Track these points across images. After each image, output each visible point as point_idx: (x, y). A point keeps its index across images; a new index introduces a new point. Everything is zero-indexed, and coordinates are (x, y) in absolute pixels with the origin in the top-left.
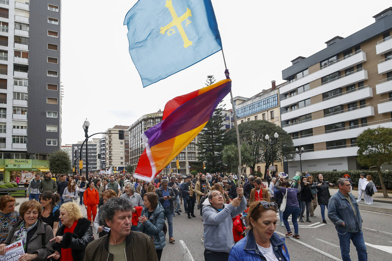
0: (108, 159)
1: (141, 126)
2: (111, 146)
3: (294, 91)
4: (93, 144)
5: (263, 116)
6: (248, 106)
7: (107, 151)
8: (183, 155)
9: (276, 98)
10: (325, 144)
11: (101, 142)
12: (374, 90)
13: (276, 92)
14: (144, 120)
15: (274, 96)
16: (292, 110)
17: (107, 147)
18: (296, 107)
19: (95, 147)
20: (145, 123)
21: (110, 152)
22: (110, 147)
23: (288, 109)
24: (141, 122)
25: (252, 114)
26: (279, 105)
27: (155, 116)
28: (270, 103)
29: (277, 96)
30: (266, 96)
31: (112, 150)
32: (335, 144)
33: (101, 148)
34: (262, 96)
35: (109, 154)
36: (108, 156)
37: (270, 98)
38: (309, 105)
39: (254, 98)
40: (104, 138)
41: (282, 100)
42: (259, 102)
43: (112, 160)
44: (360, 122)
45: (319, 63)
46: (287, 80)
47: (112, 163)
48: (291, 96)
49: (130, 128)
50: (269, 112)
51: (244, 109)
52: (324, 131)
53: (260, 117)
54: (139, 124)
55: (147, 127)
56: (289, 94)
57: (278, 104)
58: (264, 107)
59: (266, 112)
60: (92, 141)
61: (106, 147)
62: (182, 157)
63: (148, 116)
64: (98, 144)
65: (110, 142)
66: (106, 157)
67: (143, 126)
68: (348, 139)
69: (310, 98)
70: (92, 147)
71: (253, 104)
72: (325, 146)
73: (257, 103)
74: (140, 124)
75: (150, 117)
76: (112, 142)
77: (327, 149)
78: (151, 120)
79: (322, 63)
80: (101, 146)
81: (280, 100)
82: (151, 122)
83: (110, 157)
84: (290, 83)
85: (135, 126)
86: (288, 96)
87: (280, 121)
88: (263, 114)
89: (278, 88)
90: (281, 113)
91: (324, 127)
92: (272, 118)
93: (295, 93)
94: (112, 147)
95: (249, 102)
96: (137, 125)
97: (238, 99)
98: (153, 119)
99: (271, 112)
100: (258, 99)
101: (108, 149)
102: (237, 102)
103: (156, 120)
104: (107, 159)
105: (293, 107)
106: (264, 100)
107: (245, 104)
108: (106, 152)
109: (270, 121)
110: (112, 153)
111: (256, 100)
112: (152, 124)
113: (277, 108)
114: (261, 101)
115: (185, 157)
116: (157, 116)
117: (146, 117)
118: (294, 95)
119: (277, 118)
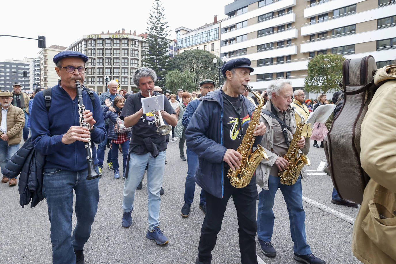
0: (43, 81)
1: (81, 47)
2: (47, 66)
3: (233, 27)
4: (25, 63)
5: (205, 48)
6: (192, 37)
7: (42, 72)
8: (126, 80)
9: (218, 31)
10: (256, 76)
11: (34, 62)
12: (299, 32)
13: (217, 25)
14: (85, 40)
15: (216, 29)
16: (230, 44)
17: (42, 67)
18: (234, 41)
19: (27, 67)
20: (85, 44)
21: (45, 73)
22: (45, 67)
23: (227, 43)
24: (81, 43)
25: (195, 45)
26: (219, 39)
27: (97, 37)
28: (212, 36)
29: (219, 30)
30: (209, 29)
31: (48, 71)
32: (263, 77)
33: (34, 69)
34: (205, 29)
35: (44, 75)
36: (42, 78)
37: (212, 31)
38: (245, 40)
39: (197, 30)
40: (38, 58)
41: (223, 33)
42: (202, 34)
43: (48, 82)
44: (285, 59)
45: (257, 2)
46: (229, 15)
47: (47, 85)
48: (230, 31)
49: (68, 48)
50: (210, 44)
51: (187, 40)
52: (256, 64)
53: (202, 48)
54: (78, 44)
55: (88, 48)
56: (229, 29)
57: (219, 37)
58: (206, 39)
59: (207, 44)
60: (24, 60)
61: (40, 67)
62: (124, 82)
63: (89, 36)
64: (31, 64)
65: (45, 62)
66: (40, 78)
67: (83, 46)
68: (274, 73)
69: (246, 34)
70: (23, 67)
71: (197, 35)
72: (256, 78)
73: (200, 34)
74: (80, 45)
75: (91, 37)
76: (47, 63)
77: (257, 81)
78: (93, 41)
79: (260, 3)
80: (35, 66)
81: (221, 34)
82: (93, 43)
83: (45, 79)
84: (231, 18)
85: (74, 47)
86: (228, 31)
87: (219, 54)
88: (205, 46)
89: (220, 23)
90: (221, 46)
91: (256, 61)
92: (213, 50)
93: (234, 29)
94: (47, 68)
95: (193, 33)
96: (76, 45)
97: (182, 29)
98: (94, 40)
99: (212, 44)
100: (201, 31)
101: (43, 70)
102: (182, 32)
103: (98, 42)
104: (41, 80)
105: (232, 42)
106: (207, 32)
107: (189, 35)
108: (40, 72)
109: (210, 52)
110: (47, 74)
111: (199, 31)
112: (93, 45)
113: (217, 41)
114: (203, 33)
115: (127, 82)
116: (99, 38)
117: (86, 37)
118: (233, 30)
119: (217, 50)
